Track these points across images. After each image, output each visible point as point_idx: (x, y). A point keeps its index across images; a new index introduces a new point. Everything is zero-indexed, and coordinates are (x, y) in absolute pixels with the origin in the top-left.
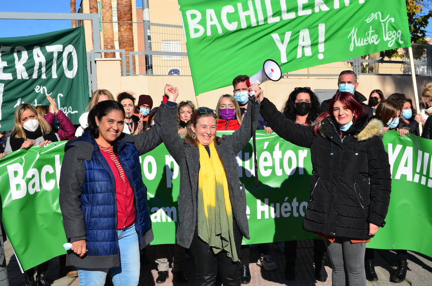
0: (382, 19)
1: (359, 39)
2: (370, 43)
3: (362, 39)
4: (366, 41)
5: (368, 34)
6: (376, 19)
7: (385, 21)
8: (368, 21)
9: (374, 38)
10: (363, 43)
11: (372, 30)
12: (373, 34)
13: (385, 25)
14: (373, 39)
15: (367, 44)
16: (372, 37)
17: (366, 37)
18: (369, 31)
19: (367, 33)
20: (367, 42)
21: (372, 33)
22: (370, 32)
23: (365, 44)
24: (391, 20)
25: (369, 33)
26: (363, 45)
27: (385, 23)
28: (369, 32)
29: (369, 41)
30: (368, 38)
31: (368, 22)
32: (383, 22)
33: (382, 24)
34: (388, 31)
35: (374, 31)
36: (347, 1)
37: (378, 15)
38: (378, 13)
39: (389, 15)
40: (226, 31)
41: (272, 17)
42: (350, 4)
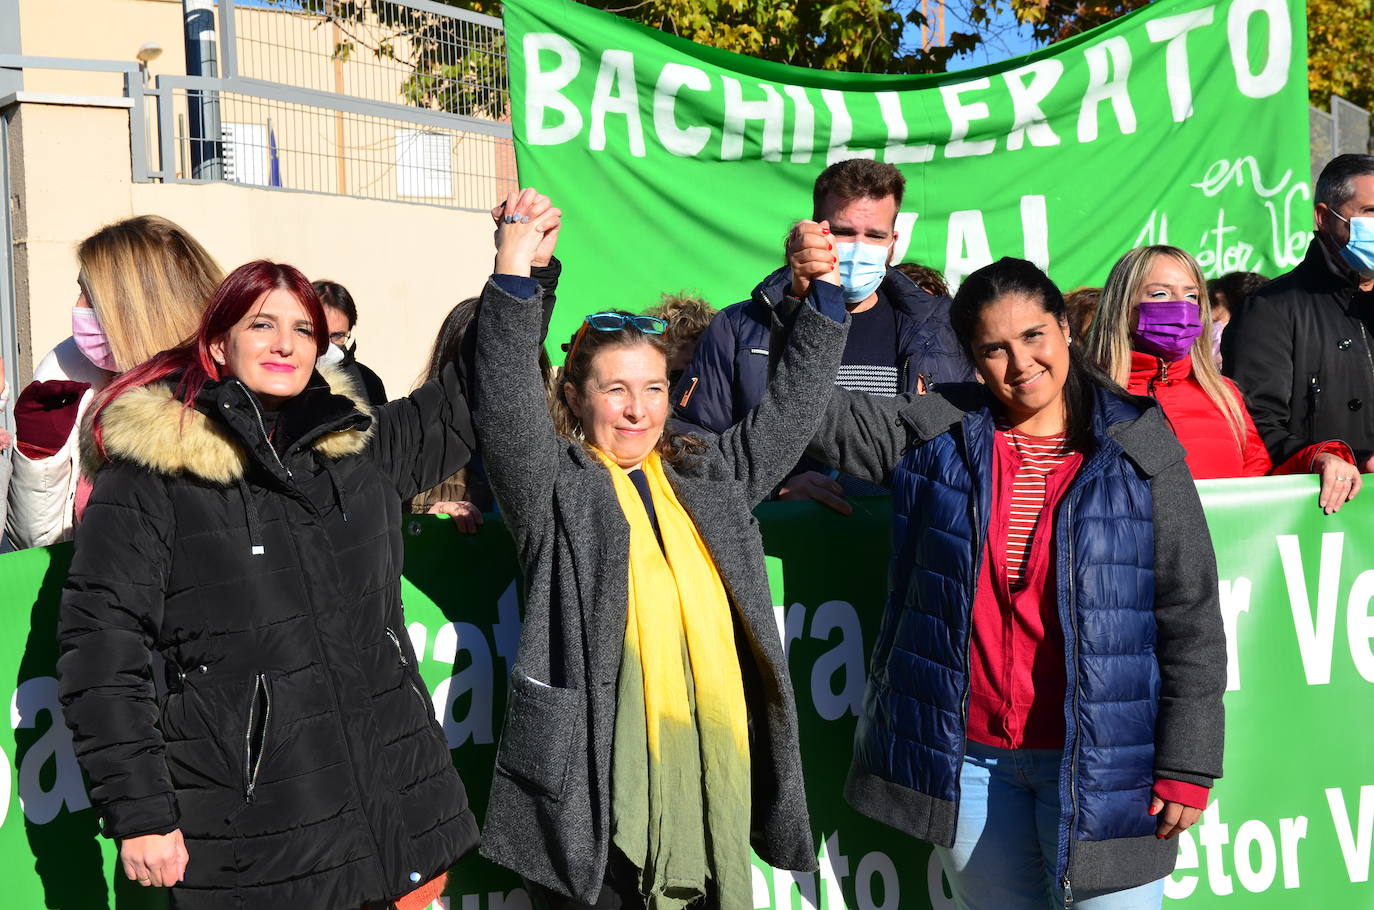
0: (1267, 185)
5: (1212, 240)
6: (1240, 182)
7: (1279, 193)
8: (1210, 187)
9: (1237, 256)
11: (1224, 226)
12: (1230, 240)
13: (1280, 209)
14: (1232, 260)
16: (1228, 254)
17: (1203, 249)
18: (1215, 227)
19: (1205, 238)
21: (1225, 236)
22: (1220, 231)
24: (1299, 193)
25: (1216, 235)
27: (1278, 200)
28: (1213, 231)
29: (1216, 266)
30: (1210, 253)
31: (1209, 194)
32: (1271, 199)
33: (1268, 204)
34: (1292, 231)
35: (1233, 228)
36: (1127, 120)
37: (1246, 168)
38: (1245, 160)
39: (1289, 173)
40: (656, 151)
41: (846, 147)
42: (1138, 125)
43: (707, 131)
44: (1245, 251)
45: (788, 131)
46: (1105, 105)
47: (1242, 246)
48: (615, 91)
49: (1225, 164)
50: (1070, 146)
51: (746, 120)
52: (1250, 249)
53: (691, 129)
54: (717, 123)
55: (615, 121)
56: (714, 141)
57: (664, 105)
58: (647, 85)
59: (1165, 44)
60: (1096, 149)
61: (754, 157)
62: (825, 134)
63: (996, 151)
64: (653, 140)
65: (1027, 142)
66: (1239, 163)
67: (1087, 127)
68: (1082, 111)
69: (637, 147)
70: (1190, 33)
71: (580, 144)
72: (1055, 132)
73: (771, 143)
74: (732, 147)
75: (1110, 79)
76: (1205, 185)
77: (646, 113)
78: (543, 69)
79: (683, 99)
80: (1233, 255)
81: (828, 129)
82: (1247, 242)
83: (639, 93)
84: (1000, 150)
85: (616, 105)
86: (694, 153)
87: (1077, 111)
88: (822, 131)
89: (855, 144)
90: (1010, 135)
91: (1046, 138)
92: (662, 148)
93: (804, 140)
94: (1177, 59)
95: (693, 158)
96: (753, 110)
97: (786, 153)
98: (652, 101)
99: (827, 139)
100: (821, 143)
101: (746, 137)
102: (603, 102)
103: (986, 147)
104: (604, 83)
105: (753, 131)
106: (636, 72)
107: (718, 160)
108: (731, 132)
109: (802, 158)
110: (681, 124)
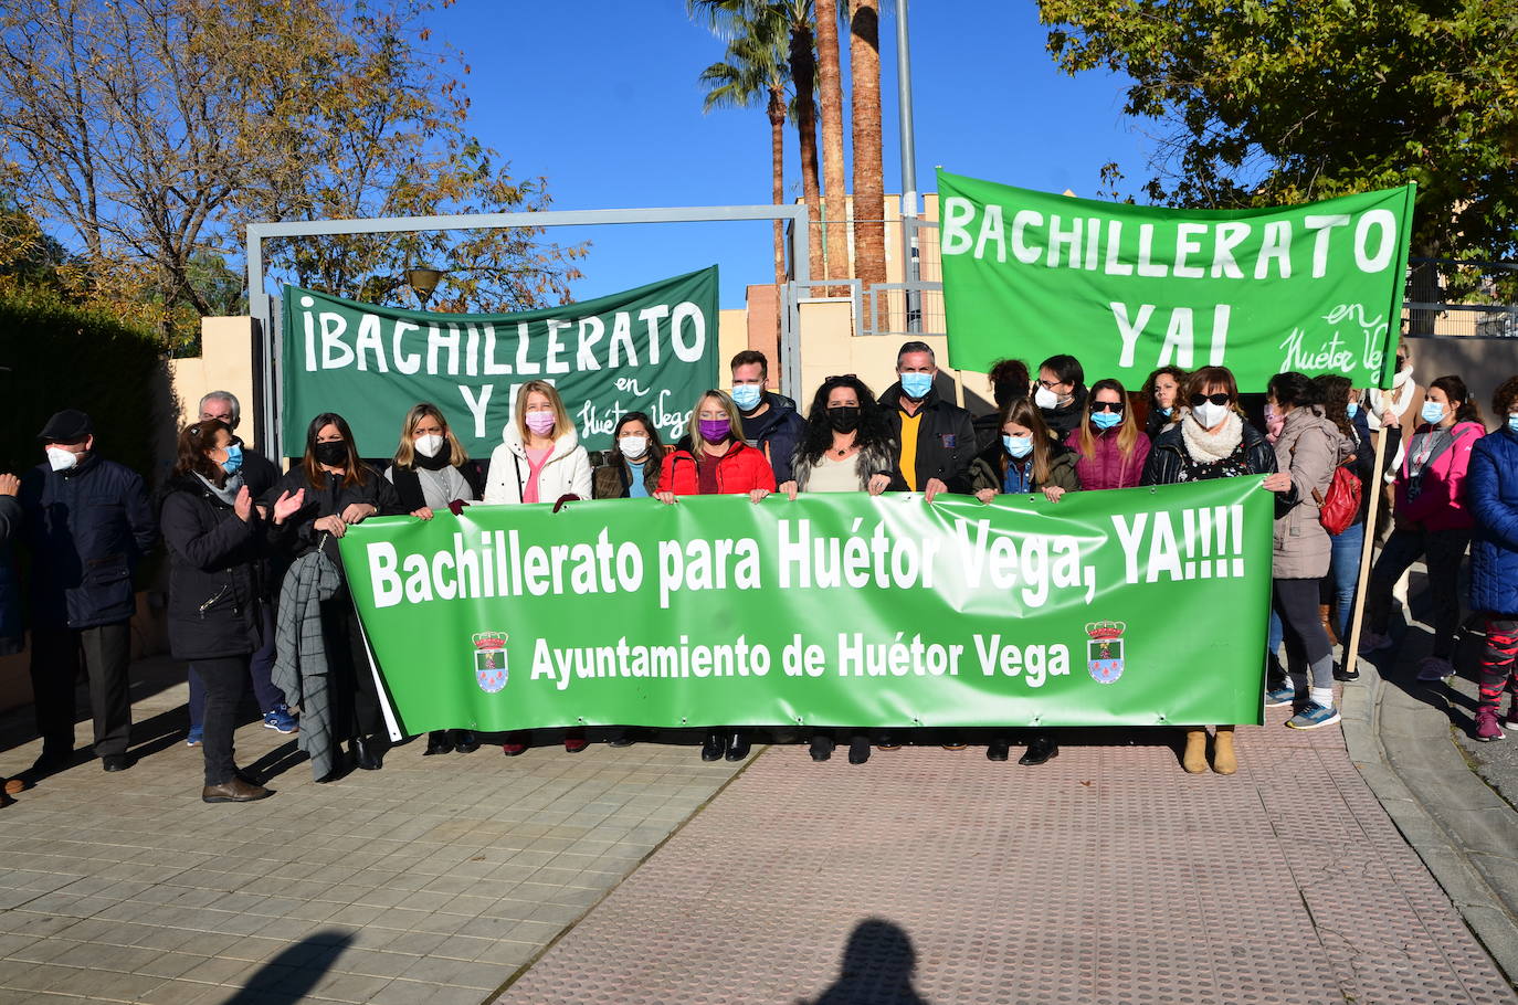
0: (1366, 320)
1: (1306, 354)
3: (1312, 356)
4: (1321, 360)
5: (1329, 347)
6: (1351, 317)
7: (1373, 327)
8: (1332, 319)
9: (1342, 358)
10: (1314, 363)
11: (1339, 340)
12: (1339, 349)
13: (1372, 336)
14: (1339, 360)
15: (1323, 367)
16: (1337, 356)
17: (1323, 351)
18: (1332, 340)
19: (1325, 346)
20: (1321, 363)
21: (1337, 346)
22: (1335, 343)
23: (1317, 366)
25: (1331, 345)
26: (1312, 367)
27: (1372, 330)
28: (1331, 342)
29: (1329, 362)
30: (1326, 354)
31: (1331, 322)
32: (1367, 329)
33: (1365, 331)
34: (1375, 350)
35: (1342, 342)
36: (1285, 268)
37: (1356, 310)
38: (1356, 305)
39: (1380, 316)
40: (1012, 261)
41: (1116, 261)
42: (1292, 275)
43: (1040, 249)
44: (1347, 356)
45: (1084, 248)
46: (1274, 261)
47: (1346, 353)
48: (992, 228)
49: (1343, 307)
50: (1249, 279)
51: (1060, 242)
52: (1350, 355)
53: (1031, 248)
54: (1045, 244)
55: (991, 244)
56: (1044, 255)
57: (1017, 234)
58: (1008, 223)
59: (1316, 230)
60: (1265, 283)
61: (1064, 265)
62: (1103, 251)
63: (1204, 277)
64: (1010, 254)
65: (1223, 273)
66: (1352, 307)
67: (1261, 271)
68: (1258, 261)
69: (1002, 257)
70: (1333, 228)
71: (970, 253)
73: (1074, 257)
74: (1053, 259)
75: (1277, 244)
76: (1329, 317)
77: (1008, 239)
78: (955, 215)
79: (1028, 230)
80: (1340, 357)
81: (1105, 247)
82: (1349, 351)
83: (1005, 228)
84: (1207, 276)
85: (992, 235)
86: (1033, 262)
87: (1256, 260)
88: (1102, 249)
89: (1122, 259)
90: (1213, 268)
91: (1235, 272)
92: (1015, 258)
93: (1092, 256)
94: (1322, 242)
95: (1032, 264)
96: (1065, 237)
97: (1083, 262)
98: (1011, 232)
99: (1105, 255)
100: (1103, 258)
101: (1061, 252)
102: (985, 233)
103: (1198, 273)
104: (986, 223)
105: (1065, 249)
106: (1004, 217)
107: (1046, 267)
108: (1053, 249)
109: (1091, 266)
110: (1026, 245)
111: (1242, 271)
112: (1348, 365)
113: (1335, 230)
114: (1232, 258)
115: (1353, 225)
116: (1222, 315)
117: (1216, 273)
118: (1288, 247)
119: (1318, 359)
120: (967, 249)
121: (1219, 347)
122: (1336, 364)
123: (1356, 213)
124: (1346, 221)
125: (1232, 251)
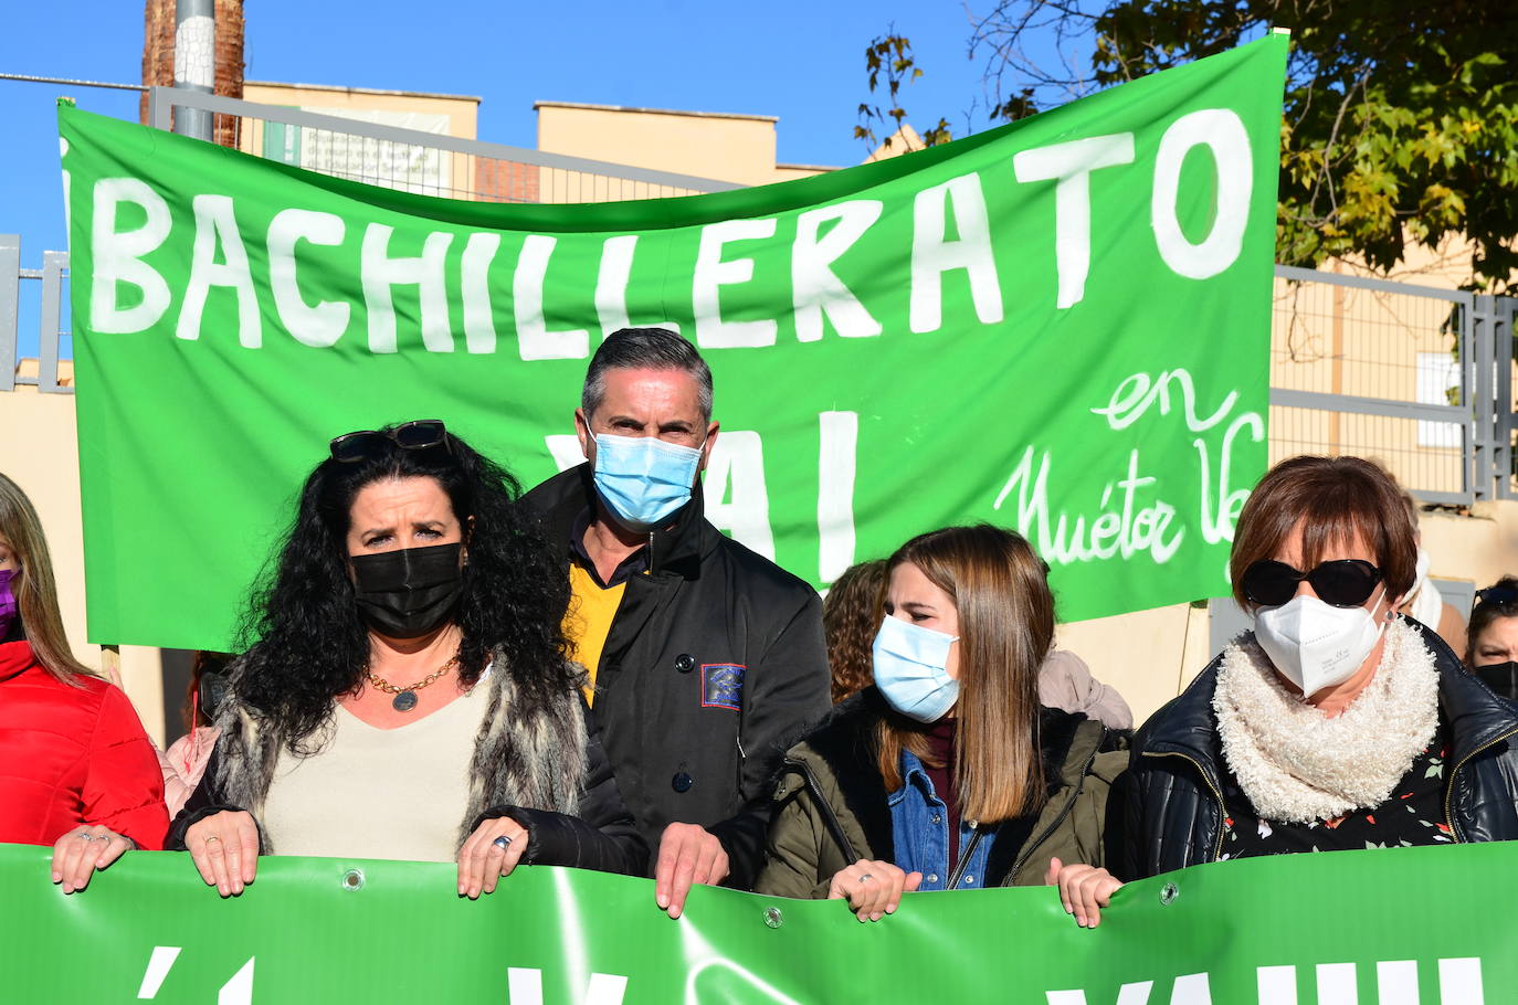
0: (1202, 412)
1: (1063, 520)
2: (1128, 552)
3: (1081, 522)
4: (1106, 533)
5: (1119, 496)
6: (1165, 409)
7: (1217, 427)
8: (1118, 413)
9: (1152, 523)
10: (1087, 545)
11: (1140, 475)
12: (1144, 498)
13: (1215, 453)
14: (1145, 530)
15: (1110, 552)
16: (1140, 519)
17: (1105, 511)
18: (1125, 477)
19: (1108, 492)
20: (1107, 542)
21: (1139, 491)
22: (1132, 483)
23: (1097, 551)
24: (1247, 428)
25: (1124, 489)
26: (1085, 556)
27: (1213, 437)
28: (1121, 484)
29: (1123, 537)
30: (1114, 517)
31: (1117, 425)
32: (1203, 435)
33: (1199, 443)
35: (1150, 480)
36: (988, 300)
37: (1174, 386)
38: (1174, 374)
39: (1233, 397)
40: (279, 340)
41: (542, 325)
42: (1007, 311)
43: (344, 307)
44: (1163, 516)
45: (455, 300)
46: (955, 281)
47: (1161, 507)
48: (220, 257)
49: (1143, 379)
50: (897, 334)
51: (393, 287)
52: (1170, 512)
53: (323, 304)
54: (355, 294)
55: (222, 298)
56: (358, 322)
57: (283, 271)
58: (256, 244)
59: (1050, 186)
60: (935, 347)
61: (412, 343)
62: (503, 302)
63: (779, 342)
64: (272, 323)
65: (829, 328)
66: (1164, 379)
67: (925, 311)
68: (914, 284)
69: (251, 332)
70: (1092, 173)
71: (163, 330)
72: (875, 317)
73: (434, 320)
74: (382, 332)
75: (953, 236)
76: (1111, 411)
77: (262, 284)
78: (122, 228)
79: (305, 258)
80: (1145, 522)
81: (509, 295)
82: (1166, 501)
83: (250, 255)
84: (787, 339)
85: (222, 275)
86: (331, 341)
87: (906, 283)
88: (501, 298)
89: (556, 318)
90: (798, 316)
91: (856, 322)
92: (284, 333)
93: (478, 315)
94: (1073, 213)
95: (332, 349)
96: (402, 272)
97: (459, 336)
98: (267, 264)
99: (510, 311)
100: (504, 318)
101: (399, 312)
102: (204, 274)
103: (763, 333)
104: (203, 246)
105: (405, 302)
106: (239, 224)
107: (366, 352)
108: (377, 307)
109: (483, 344)
110: (309, 296)
111: (876, 315)
112: (1167, 539)
113: (1101, 179)
114: (838, 285)
115: (1146, 158)
116: (839, 435)
117: (808, 327)
118: (986, 237)
119: (1098, 532)
120: (158, 314)
121: (838, 527)
122: (1140, 543)
123: (1147, 126)
124: (1122, 150)
125: (838, 267)
